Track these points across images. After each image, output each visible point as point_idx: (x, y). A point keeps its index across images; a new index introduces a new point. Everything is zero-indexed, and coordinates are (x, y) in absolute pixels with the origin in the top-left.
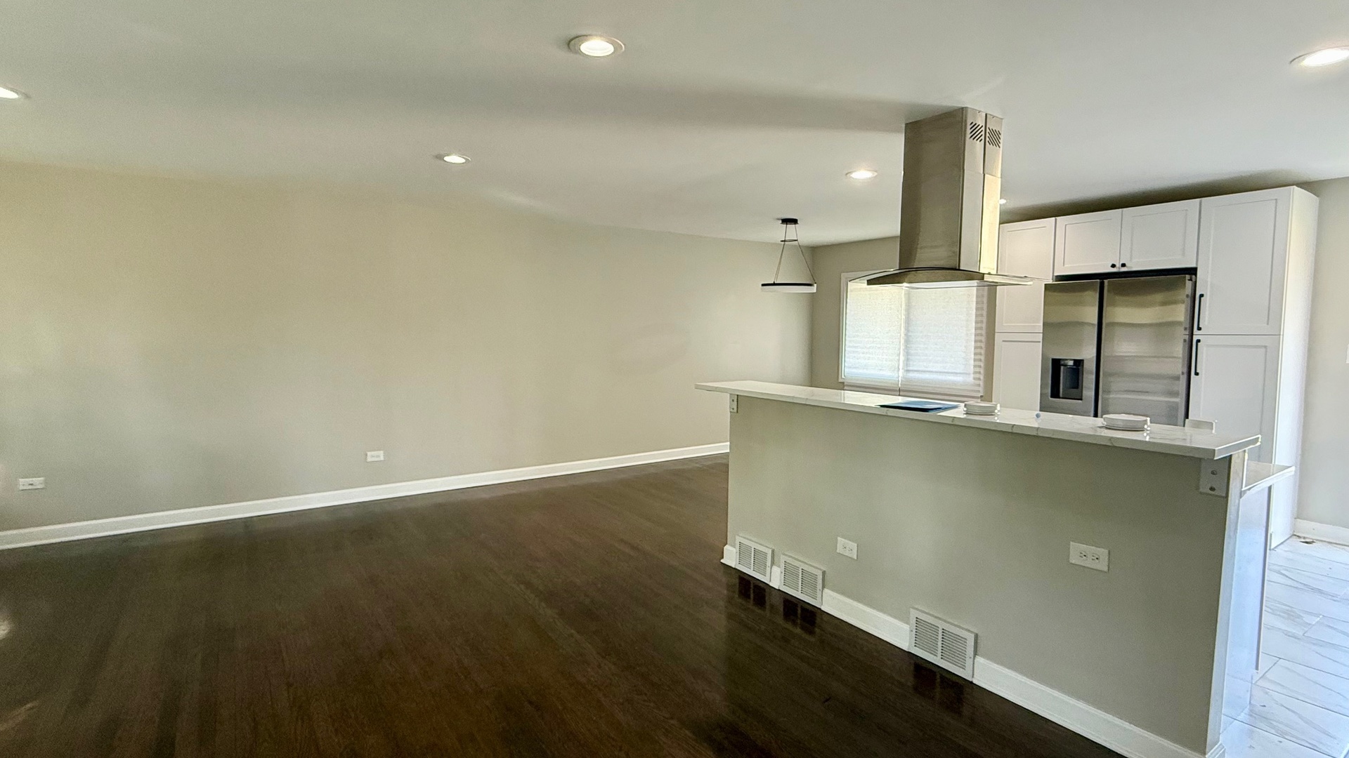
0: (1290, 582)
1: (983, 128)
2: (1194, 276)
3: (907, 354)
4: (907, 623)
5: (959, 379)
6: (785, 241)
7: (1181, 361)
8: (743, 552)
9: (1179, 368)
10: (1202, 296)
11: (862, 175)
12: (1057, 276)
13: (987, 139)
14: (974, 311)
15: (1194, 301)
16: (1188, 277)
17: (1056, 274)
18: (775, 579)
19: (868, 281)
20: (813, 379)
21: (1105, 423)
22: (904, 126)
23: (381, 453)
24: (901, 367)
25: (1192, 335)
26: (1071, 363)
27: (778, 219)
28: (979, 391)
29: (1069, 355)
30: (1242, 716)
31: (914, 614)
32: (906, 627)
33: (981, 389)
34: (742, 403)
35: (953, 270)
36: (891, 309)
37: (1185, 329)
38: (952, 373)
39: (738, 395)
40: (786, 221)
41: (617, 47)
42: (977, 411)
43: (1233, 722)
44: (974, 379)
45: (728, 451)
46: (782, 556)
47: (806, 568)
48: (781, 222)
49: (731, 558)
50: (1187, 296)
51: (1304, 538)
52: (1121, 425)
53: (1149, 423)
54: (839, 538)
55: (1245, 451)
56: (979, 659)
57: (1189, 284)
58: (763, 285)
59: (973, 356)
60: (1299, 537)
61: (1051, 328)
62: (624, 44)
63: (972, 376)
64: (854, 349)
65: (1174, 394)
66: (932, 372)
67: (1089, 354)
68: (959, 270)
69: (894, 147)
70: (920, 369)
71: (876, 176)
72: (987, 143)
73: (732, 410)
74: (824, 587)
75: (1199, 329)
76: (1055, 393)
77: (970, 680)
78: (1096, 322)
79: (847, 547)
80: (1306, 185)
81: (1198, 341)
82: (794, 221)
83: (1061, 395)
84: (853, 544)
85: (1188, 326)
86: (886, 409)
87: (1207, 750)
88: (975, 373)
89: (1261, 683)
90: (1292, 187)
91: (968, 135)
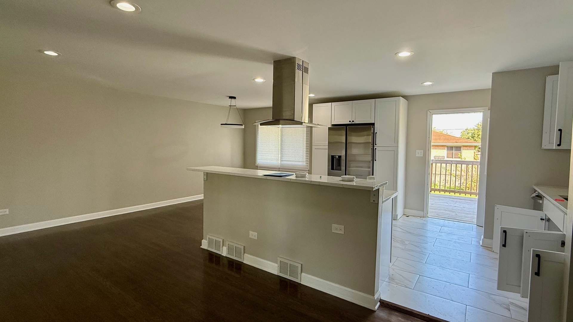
0: (402, 231)
1: (302, 66)
2: (374, 126)
3: (281, 154)
4: (277, 264)
5: (300, 163)
6: (230, 106)
7: (370, 156)
8: (210, 242)
9: (370, 158)
10: (376, 133)
11: (259, 80)
12: (332, 125)
13: (304, 70)
14: (306, 137)
15: (374, 134)
16: (372, 126)
17: (332, 124)
18: (224, 252)
19: (260, 124)
20: (245, 165)
21: (342, 179)
22: (273, 62)
23: (7, 210)
24: (279, 159)
25: (374, 146)
26: (337, 157)
27: (228, 96)
28: (308, 168)
29: (337, 154)
30: (387, 280)
31: (279, 259)
32: (276, 265)
33: (308, 167)
34: (209, 177)
35: (292, 121)
36: (275, 136)
37: (372, 145)
38: (298, 161)
39: (207, 173)
40: (231, 97)
41: (137, 8)
42: (300, 176)
43: (383, 282)
44: (306, 163)
45: (203, 198)
46: (227, 242)
47: (237, 246)
48: (229, 98)
49: (205, 245)
50: (372, 133)
51: (407, 215)
52: (346, 179)
53: (355, 178)
54: (250, 231)
55: (383, 187)
56: (303, 274)
57: (372, 129)
58: (221, 124)
59: (305, 155)
60: (405, 215)
61: (331, 144)
62: (141, 8)
63: (305, 162)
64: (261, 152)
65: (369, 168)
66: (291, 161)
67: (343, 154)
68: (294, 120)
69: (270, 69)
70: (287, 160)
71: (265, 81)
72: (303, 72)
73: (204, 179)
74: (244, 253)
75: (376, 145)
76: (332, 169)
77: (299, 282)
78: (345, 142)
79: (253, 235)
80: (404, 97)
81: (376, 149)
82: (234, 98)
83: (334, 169)
84: (256, 233)
85: (372, 143)
86: (266, 176)
87: (375, 294)
88: (306, 161)
89: (392, 267)
90: (400, 97)
91: (296, 68)
